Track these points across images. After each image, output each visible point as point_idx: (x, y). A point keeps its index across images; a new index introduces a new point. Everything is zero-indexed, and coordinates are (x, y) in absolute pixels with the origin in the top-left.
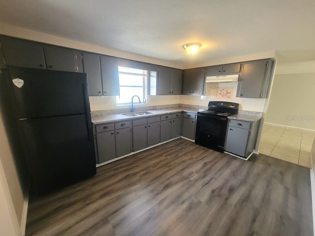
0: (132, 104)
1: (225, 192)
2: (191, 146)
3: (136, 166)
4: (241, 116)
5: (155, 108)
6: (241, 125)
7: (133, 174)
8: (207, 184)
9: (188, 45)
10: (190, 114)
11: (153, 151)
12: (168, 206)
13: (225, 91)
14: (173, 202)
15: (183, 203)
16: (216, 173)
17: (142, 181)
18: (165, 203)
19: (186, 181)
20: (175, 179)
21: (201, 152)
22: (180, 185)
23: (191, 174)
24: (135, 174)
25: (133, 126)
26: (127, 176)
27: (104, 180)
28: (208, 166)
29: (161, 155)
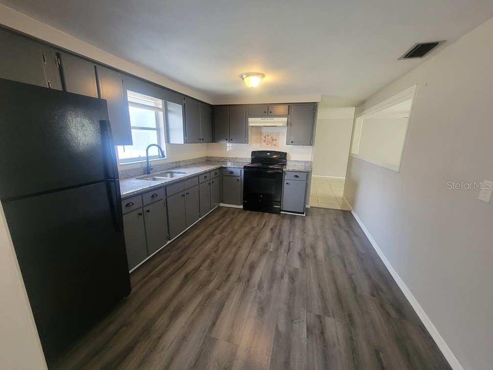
0: (148, 160)
1: (309, 251)
2: (241, 214)
3: (189, 259)
4: (290, 166)
5: (178, 165)
6: (297, 176)
7: (193, 270)
8: (289, 250)
9: (248, 75)
10: (232, 170)
11: (197, 232)
12: (270, 288)
13: (269, 138)
14: (272, 282)
15: (282, 277)
16: (289, 237)
17: (215, 273)
18: (265, 285)
19: (267, 254)
20: (254, 256)
21: (257, 218)
22: (264, 260)
23: (266, 245)
24: (197, 269)
25: (168, 196)
26: (186, 276)
27: (152, 295)
28: (277, 231)
29: (212, 235)
